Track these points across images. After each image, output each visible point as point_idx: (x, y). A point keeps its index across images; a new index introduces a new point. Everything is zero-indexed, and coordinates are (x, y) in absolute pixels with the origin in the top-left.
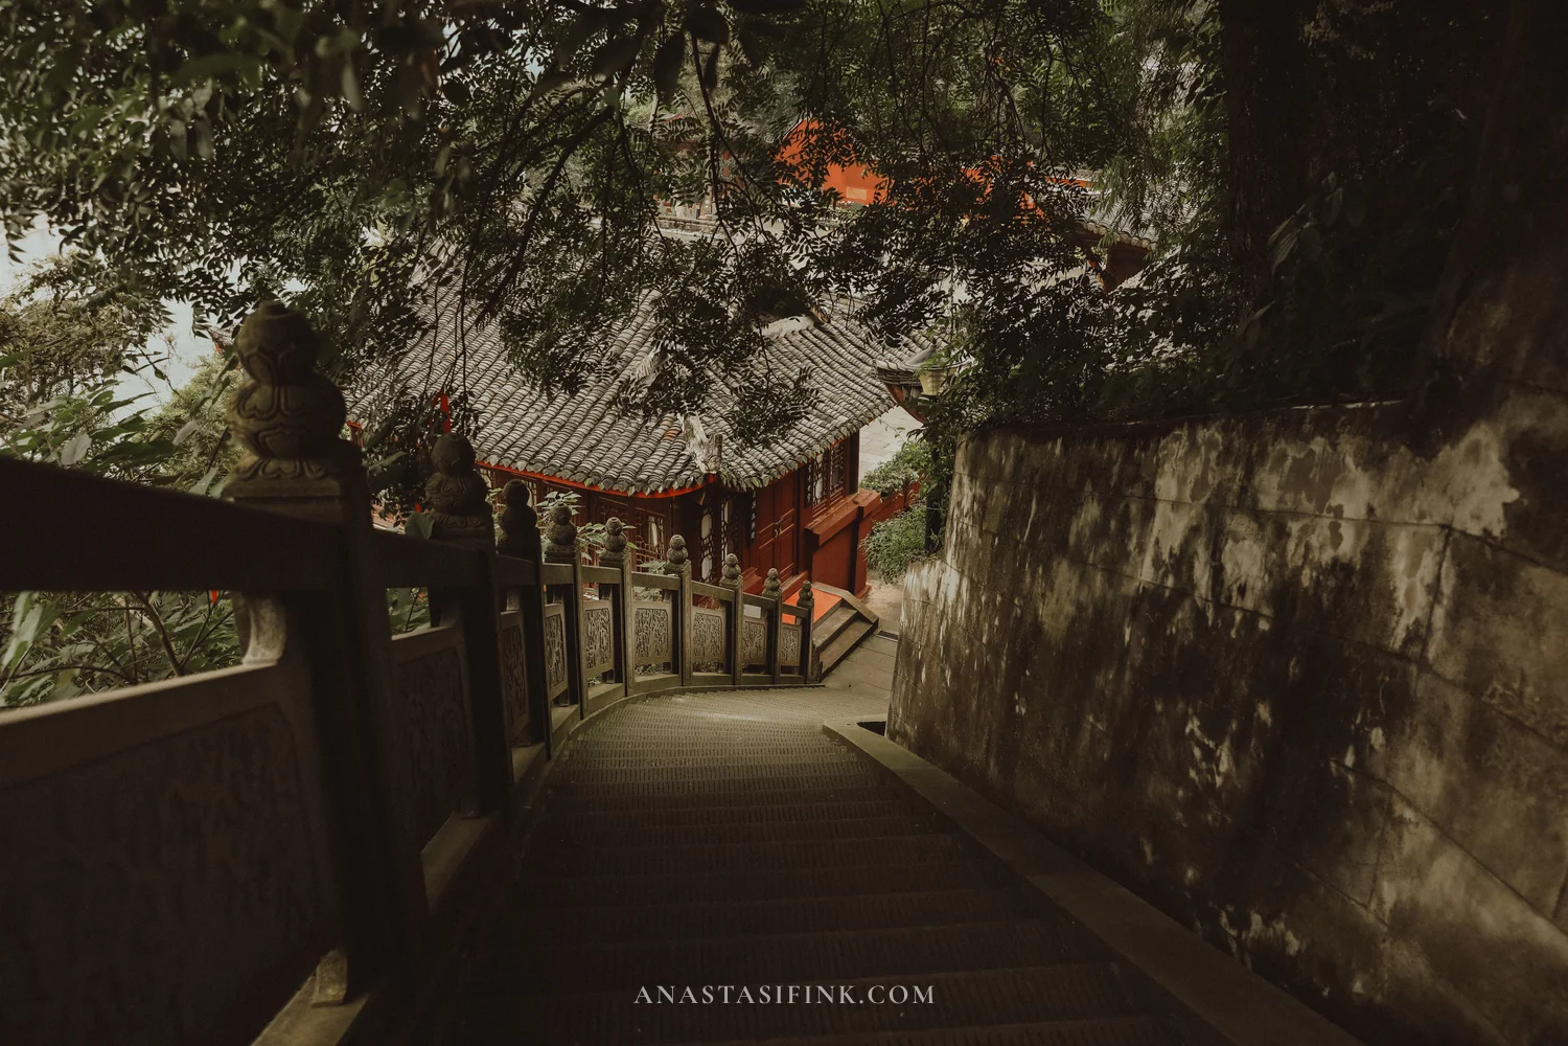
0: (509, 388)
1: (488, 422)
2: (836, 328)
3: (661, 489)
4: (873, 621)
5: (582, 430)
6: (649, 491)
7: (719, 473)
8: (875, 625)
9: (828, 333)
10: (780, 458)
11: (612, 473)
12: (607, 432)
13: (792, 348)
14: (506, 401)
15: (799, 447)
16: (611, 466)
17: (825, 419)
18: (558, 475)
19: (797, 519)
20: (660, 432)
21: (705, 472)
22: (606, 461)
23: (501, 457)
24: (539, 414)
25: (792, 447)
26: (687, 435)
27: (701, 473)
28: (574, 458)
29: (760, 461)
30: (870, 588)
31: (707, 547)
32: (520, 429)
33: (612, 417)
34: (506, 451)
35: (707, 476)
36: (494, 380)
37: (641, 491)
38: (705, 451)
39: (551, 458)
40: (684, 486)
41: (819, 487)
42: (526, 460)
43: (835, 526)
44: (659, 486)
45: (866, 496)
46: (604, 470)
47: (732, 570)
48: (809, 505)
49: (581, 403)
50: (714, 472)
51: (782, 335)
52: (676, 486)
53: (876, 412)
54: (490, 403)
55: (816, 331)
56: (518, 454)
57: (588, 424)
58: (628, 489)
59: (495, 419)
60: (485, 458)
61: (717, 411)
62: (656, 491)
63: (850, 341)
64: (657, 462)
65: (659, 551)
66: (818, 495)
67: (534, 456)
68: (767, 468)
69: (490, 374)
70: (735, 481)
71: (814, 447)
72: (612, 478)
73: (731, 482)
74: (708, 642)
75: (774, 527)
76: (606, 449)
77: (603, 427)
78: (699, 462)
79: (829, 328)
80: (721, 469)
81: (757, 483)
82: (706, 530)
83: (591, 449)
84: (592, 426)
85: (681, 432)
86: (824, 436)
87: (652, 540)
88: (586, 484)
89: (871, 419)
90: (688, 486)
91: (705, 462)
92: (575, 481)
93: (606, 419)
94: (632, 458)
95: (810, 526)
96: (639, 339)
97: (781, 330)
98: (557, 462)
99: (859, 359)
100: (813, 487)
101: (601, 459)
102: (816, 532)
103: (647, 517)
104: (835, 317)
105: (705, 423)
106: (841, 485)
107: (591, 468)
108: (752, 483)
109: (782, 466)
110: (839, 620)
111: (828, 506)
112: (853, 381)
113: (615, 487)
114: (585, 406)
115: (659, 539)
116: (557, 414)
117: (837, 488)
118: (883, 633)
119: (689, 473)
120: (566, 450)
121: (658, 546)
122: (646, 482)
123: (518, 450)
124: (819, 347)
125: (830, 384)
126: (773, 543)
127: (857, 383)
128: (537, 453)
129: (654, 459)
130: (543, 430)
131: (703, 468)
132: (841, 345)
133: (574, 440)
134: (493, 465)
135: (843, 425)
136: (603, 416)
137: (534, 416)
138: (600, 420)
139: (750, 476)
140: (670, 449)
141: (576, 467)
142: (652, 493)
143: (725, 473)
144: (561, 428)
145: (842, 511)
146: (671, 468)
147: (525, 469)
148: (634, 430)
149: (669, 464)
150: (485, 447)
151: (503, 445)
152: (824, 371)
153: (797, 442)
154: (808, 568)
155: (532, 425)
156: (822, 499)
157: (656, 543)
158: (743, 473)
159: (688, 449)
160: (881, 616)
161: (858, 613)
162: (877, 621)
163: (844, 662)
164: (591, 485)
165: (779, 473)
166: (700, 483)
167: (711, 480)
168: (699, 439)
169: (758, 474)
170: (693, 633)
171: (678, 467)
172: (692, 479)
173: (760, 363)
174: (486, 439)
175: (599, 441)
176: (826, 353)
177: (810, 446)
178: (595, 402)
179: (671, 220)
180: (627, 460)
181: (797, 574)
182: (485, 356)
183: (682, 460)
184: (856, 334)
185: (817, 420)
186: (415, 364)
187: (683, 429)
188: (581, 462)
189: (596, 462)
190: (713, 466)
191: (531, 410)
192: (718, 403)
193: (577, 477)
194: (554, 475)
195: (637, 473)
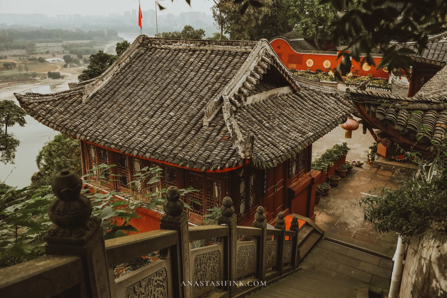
0: (146, 119)
1: (135, 135)
2: (303, 94)
3: (219, 167)
4: (322, 233)
5: (180, 137)
6: (212, 169)
7: (251, 158)
8: (322, 235)
9: (300, 96)
10: (282, 152)
11: (193, 159)
12: (192, 139)
13: (283, 102)
14: (144, 125)
15: (291, 146)
16: (193, 156)
17: (302, 134)
18: (166, 160)
19: (284, 183)
20: (219, 137)
21: (243, 158)
22: (190, 153)
23: (139, 151)
24: (159, 130)
25: (288, 147)
26: (233, 139)
27: (241, 158)
28: (174, 152)
29: (272, 153)
30: (315, 215)
31: (243, 198)
32: (150, 138)
33: (195, 131)
34: (141, 148)
35: (245, 160)
36: (140, 115)
37: (208, 168)
38: (243, 146)
39: (163, 152)
40: (232, 165)
41: (294, 168)
42: (150, 153)
43: (302, 186)
44: (218, 166)
45: (315, 173)
46: (189, 157)
47: (261, 216)
48: (290, 177)
49: (180, 125)
50: (249, 158)
51: (278, 95)
52: (227, 166)
53: (326, 131)
54: (137, 126)
55: (293, 95)
56: (147, 150)
57: (183, 135)
58: (201, 167)
59: (139, 133)
60: (131, 152)
61: (249, 128)
62: (216, 168)
63: (309, 99)
64: (217, 153)
65: (219, 200)
66: (294, 172)
67: (155, 151)
68: (276, 157)
69: (138, 112)
70: (260, 163)
71: (299, 147)
72: (192, 161)
73: (258, 164)
74: (246, 262)
75: (274, 188)
76: (191, 147)
77: (190, 136)
78: (240, 153)
79: (300, 93)
80: (253, 156)
81: (271, 165)
82: (242, 190)
83: (183, 147)
84: (185, 136)
85: (230, 137)
86: (303, 141)
87: (215, 194)
88: (180, 165)
89: (324, 135)
90: (234, 166)
91: (244, 152)
92: (174, 164)
93: (192, 132)
94: (204, 151)
95: (291, 186)
96: (210, 95)
97: (278, 93)
98: (166, 154)
99: (315, 108)
100: (292, 169)
101: (188, 152)
102: (294, 189)
103: (213, 183)
104: (302, 89)
105: (243, 133)
106: (304, 168)
107: (182, 157)
108: (269, 165)
109: (283, 156)
110: (305, 232)
111: (298, 177)
112: (313, 117)
113: (195, 167)
114: (182, 126)
115: (219, 194)
116: (168, 130)
117: (302, 169)
118: (326, 239)
119: (234, 158)
120: (171, 147)
121: (218, 197)
122: (211, 164)
123: (147, 148)
124: (296, 102)
125: (303, 118)
126: (274, 196)
127: (315, 118)
128: (156, 149)
129: (216, 152)
130: (160, 138)
131: (242, 156)
132: (306, 101)
133: (175, 143)
134: (135, 155)
135: (311, 136)
136: (191, 131)
137: (157, 131)
138: (189, 133)
139: (267, 161)
140: (224, 146)
141: (175, 156)
142: (214, 169)
143: (255, 158)
144: (169, 137)
145: (304, 180)
146: (224, 156)
147: (150, 157)
148: (205, 137)
149: (224, 154)
150: (131, 147)
151: (140, 146)
152: (299, 112)
153: (290, 144)
154: (290, 206)
155: (155, 136)
156: (295, 174)
157: (217, 196)
158: (264, 159)
159: (234, 146)
160: (324, 230)
161: (314, 228)
162: (323, 233)
163: (310, 254)
164: (182, 166)
165: (282, 159)
166: (241, 164)
167: (247, 162)
168: (240, 140)
169: (271, 160)
170: (237, 260)
171: (228, 156)
172: (236, 162)
173: (269, 107)
174: (133, 143)
175: (188, 143)
176: (299, 104)
177: (296, 146)
178: (187, 124)
179: (225, 41)
180: (201, 152)
181: (284, 209)
182: (137, 105)
183: (230, 152)
184: (312, 97)
185: (298, 134)
186: (105, 109)
187: (231, 135)
188: (178, 154)
189: (185, 154)
190: (248, 154)
191: (156, 129)
192: (249, 124)
193: (175, 161)
194: (164, 160)
195: (206, 159)
